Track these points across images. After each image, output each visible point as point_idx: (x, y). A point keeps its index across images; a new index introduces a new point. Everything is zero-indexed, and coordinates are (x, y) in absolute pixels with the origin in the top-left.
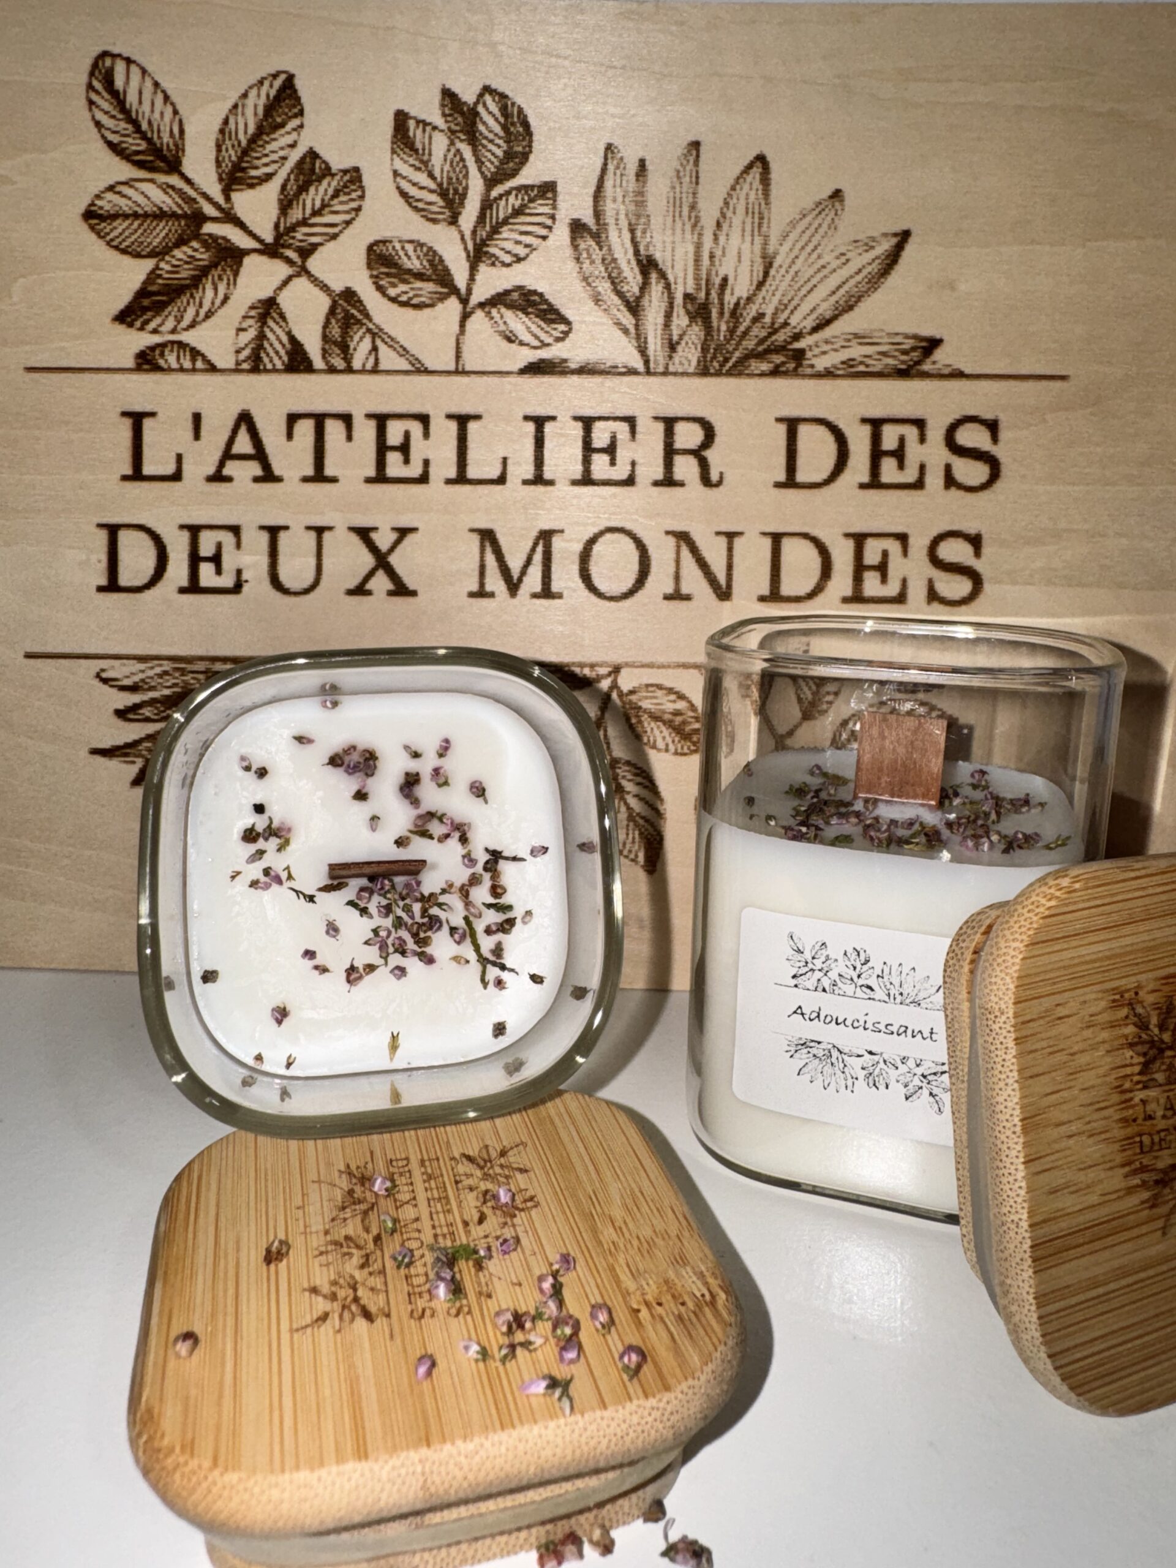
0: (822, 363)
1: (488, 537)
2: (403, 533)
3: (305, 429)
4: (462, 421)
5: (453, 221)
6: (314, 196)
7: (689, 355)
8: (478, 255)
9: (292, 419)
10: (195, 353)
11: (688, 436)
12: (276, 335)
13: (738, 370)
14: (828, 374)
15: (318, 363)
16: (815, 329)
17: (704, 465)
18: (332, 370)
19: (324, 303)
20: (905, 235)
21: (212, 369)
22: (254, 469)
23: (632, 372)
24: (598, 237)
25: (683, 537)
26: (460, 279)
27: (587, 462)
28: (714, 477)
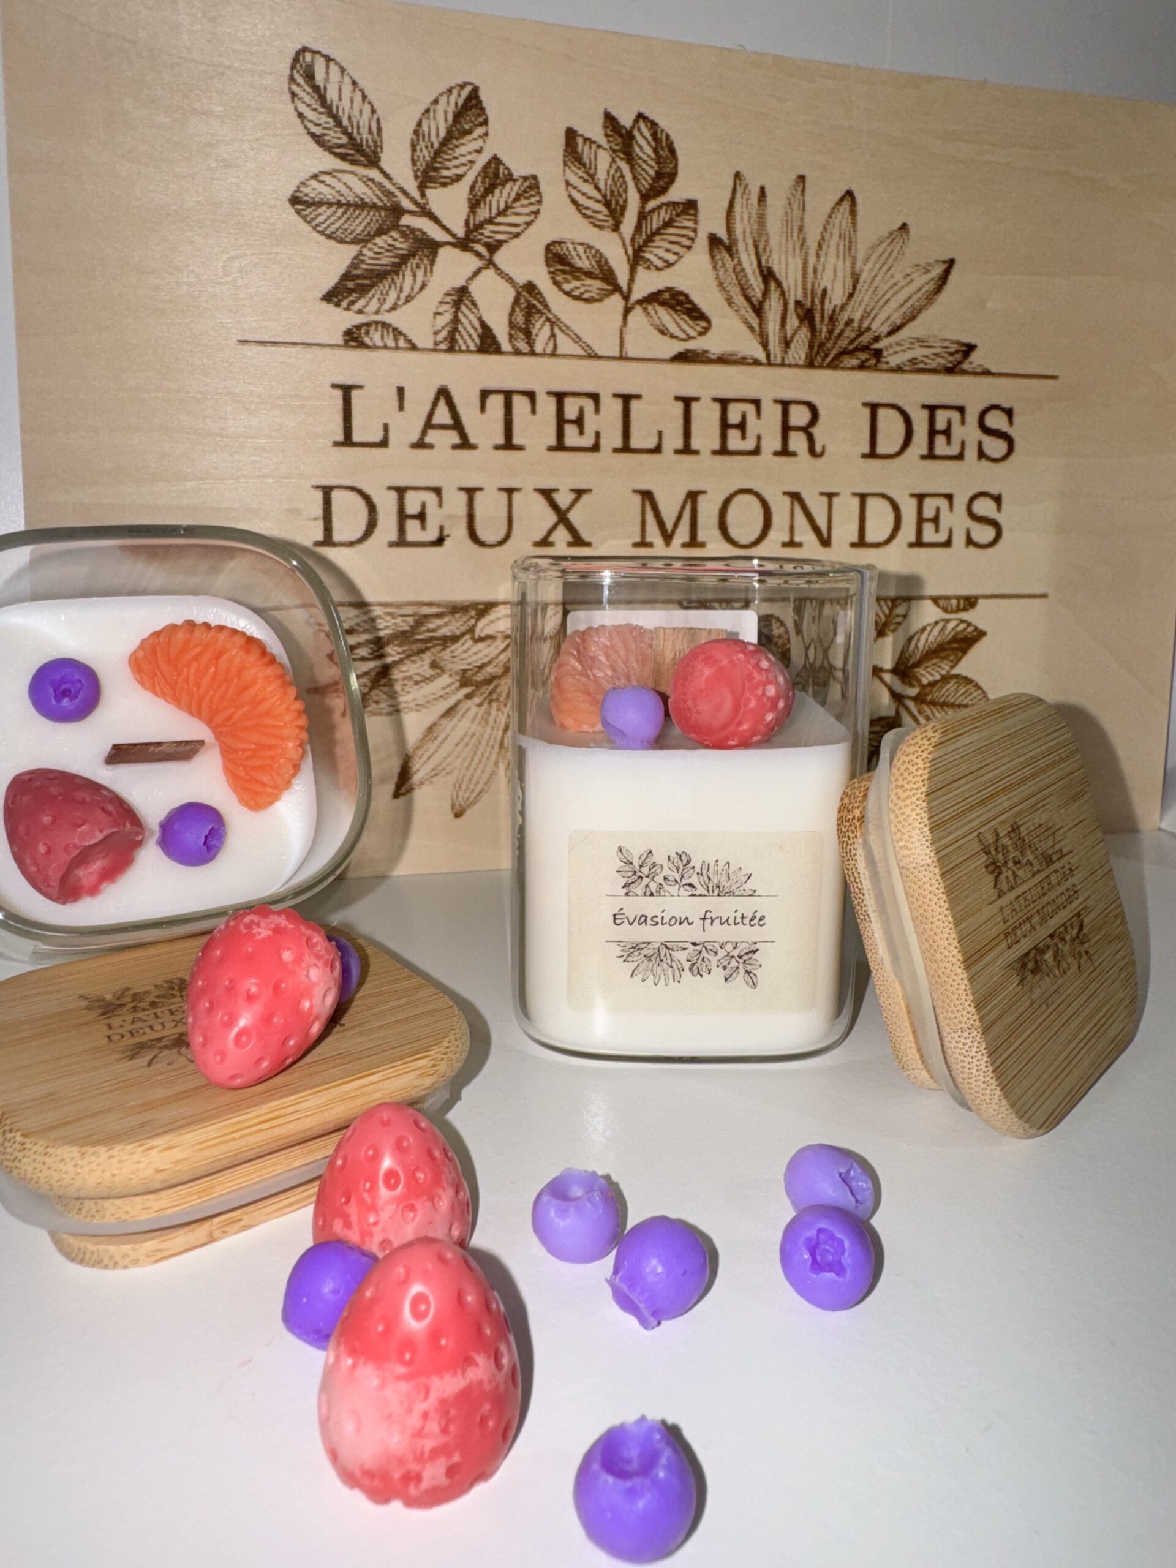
0: (894, 361)
1: (647, 496)
2: (579, 493)
3: (496, 403)
4: (626, 399)
5: (616, 228)
6: (500, 197)
7: (799, 351)
8: (636, 259)
9: (485, 394)
10: (397, 333)
11: (799, 416)
12: (468, 320)
13: (834, 365)
14: (899, 369)
15: (506, 346)
16: (890, 333)
17: (811, 439)
18: (517, 352)
19: (511, 294)
20: (951, 263)
21: (413, 347)
22: (454, 437)
23: (756, 363)
24: (730, 249)
25: (795, 497)
26: (623, 279)
27: (724, 437)
28: (818, 449)
